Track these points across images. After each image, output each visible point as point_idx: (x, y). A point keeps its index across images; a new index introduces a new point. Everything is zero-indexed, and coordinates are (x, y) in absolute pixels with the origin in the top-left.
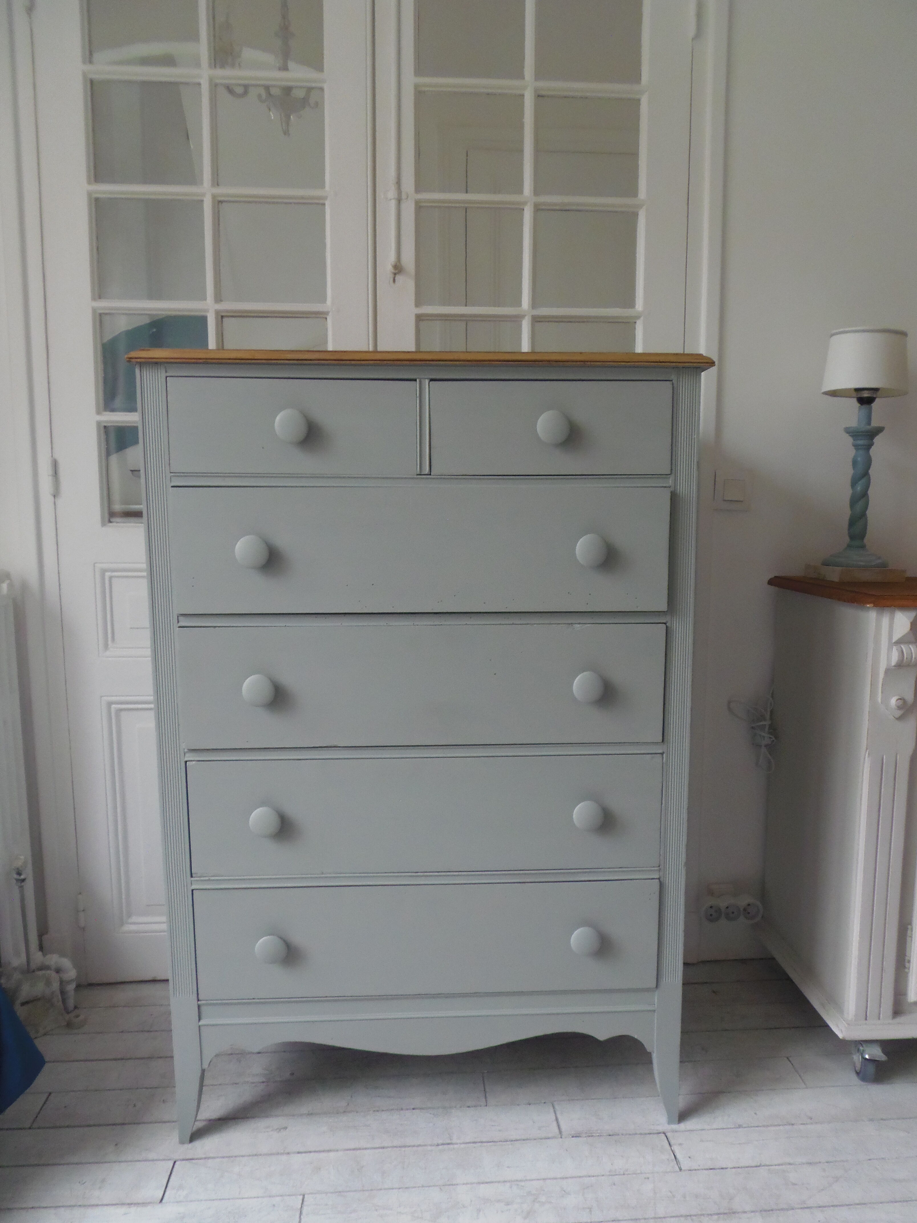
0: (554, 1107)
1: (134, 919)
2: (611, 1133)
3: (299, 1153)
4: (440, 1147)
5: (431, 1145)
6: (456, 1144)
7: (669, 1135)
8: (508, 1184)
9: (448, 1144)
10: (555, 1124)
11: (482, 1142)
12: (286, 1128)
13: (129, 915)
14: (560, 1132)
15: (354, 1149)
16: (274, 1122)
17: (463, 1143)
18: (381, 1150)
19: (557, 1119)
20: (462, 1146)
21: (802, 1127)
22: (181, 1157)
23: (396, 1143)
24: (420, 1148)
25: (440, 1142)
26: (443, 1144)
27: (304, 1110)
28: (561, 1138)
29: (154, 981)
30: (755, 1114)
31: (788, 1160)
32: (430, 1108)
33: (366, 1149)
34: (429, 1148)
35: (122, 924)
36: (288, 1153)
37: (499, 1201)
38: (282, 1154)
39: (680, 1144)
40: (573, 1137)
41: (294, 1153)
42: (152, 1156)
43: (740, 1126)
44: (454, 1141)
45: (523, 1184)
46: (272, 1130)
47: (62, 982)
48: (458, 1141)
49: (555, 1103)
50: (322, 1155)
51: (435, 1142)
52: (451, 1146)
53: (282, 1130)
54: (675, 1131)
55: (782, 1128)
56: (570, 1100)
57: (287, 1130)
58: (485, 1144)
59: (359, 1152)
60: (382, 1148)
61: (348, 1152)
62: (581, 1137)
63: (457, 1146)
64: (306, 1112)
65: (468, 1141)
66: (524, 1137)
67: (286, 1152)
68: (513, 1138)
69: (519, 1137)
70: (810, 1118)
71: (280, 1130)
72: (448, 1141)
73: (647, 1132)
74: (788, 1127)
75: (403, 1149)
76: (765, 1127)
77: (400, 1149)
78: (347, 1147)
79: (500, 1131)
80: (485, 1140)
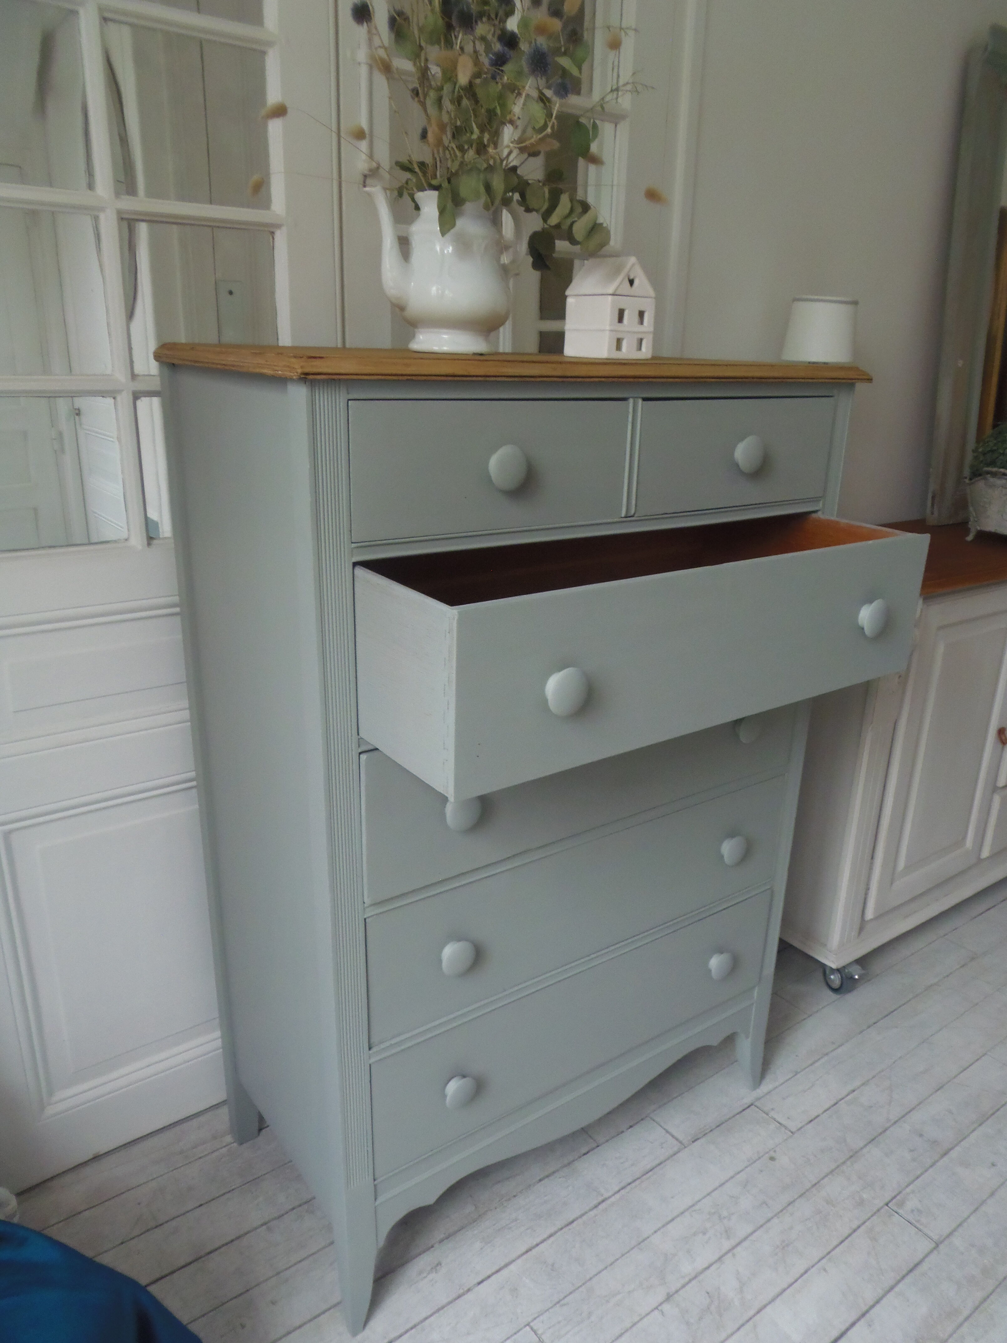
0: (652, 1120)
2: (718, 1124)
3: (479, 1283)
4: (600, 1207)
5: (591, 1210)
6: (610, 1197)
7: (757, 1104)
8: (687, 1214)
9: (603, 1201)
10: (669, 1136)
11: (630, 1184)
12: (439, 1264)
14: (681, 1142)
15: (527, 1252)
16: (423, 1262)
17: (615, 1193)
18: (552, 1239)
19: (667, 1132)
20: (618, 1196)
23: (559, 1224)
24: (585, 1218)
25: (595, 1202)
26: (599, 1204)
27: (439, 1234)
28: (685, 1147)
29: (97, 1158)
30: (797, 1056)
31: (850, 1088)
32: (554, 1172)
33: (537, 1245)
34: (592, 1213)
36: (469, 1290)
37: (695, 1234)
38: (463, 1294)
39: (773, 1109)
40: (693, 1142)
41: (474, 1286)
43: (796, 1073)
44: (606, 1195)
45: (697, 1207)
46: (429, 1274)
48: (610, 1194)
49: (651, 1115)
50: (504, 1272)
51: (592, 1205)
52: (609, 1202)
53: (438, 1268)
54: (759, 1099)
55: (823, 1060)
56: (660, 1107)
57: (443, 1265)
58: (633, 1185)
59: (534, 1252)
60: (551, 1236)
61: (525, 1256)
62: (698, 1139)
63: (613, 1199)
64: (442, 1236)
65: (617, 1189)
66: (657, 1162)
67: (466, 1289)
68: (649, 1167)
69: (654, 1164)
70: (833, 1043)
71: (436, 1270)
72: (600, 1199)
73: (741, 1109)
74: (826, 1058)
75: (570, 1227)
76: (811, 1065)
77: (568, 1228)
78: (519, 1253)
79: (632, 1165)
80: (630, 1181)
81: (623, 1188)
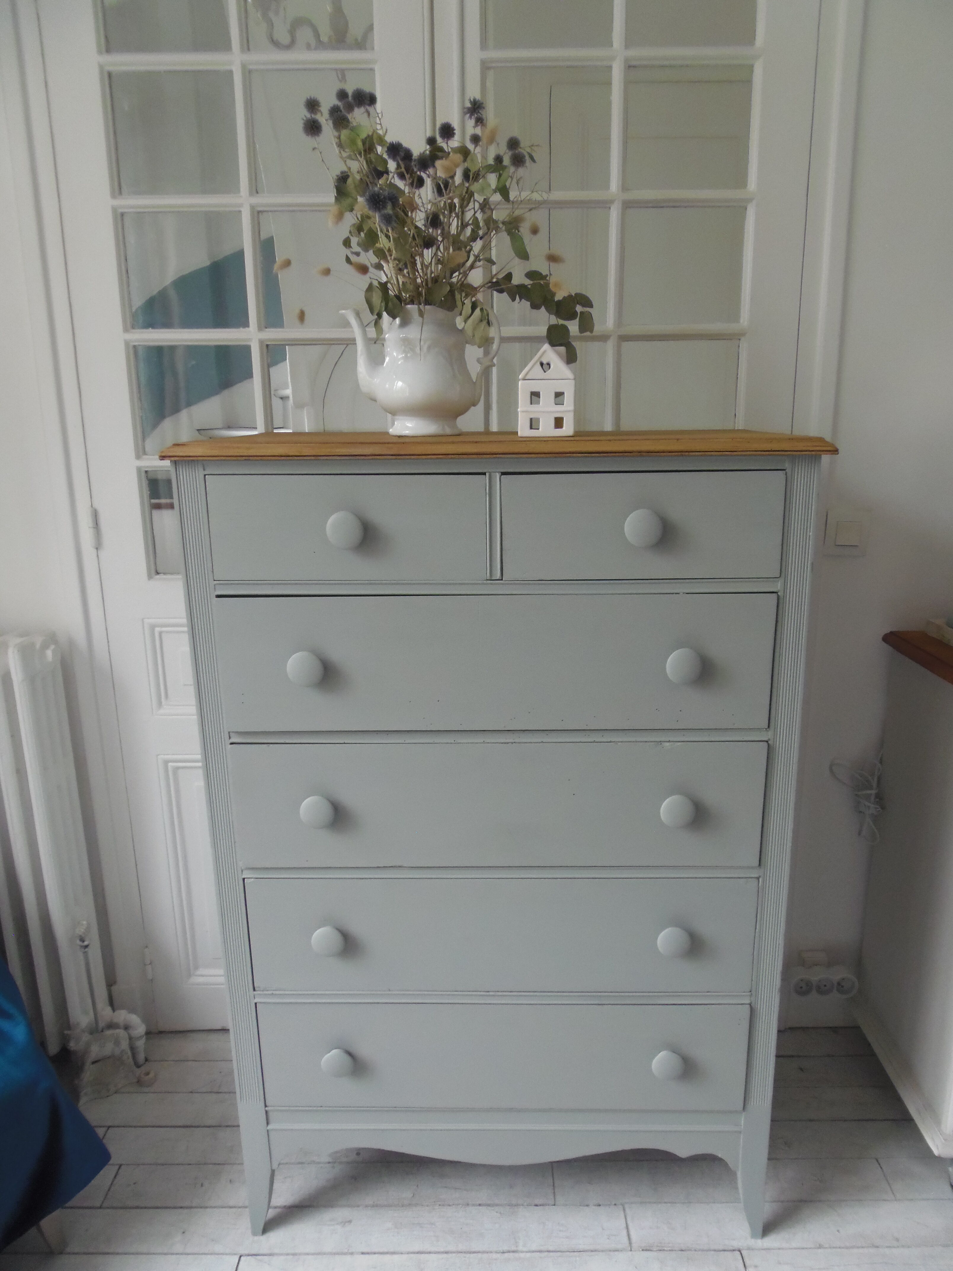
0: (624, 1210)
1: (201, 971)
2: (683, 1248)
3: (363, 1253)
4: (506, 1255)
5: (496, 1252)
6: (522, 1252)
7: (744, 1252)
9: (513, 1252)
10: (624, 1233)
11: (549, 1251)
12: (350, 1222)
13: (196, 968)
14: (630, 1243)
15: (418, 1253)
16: (339, 1213)
17: (529, 1252)
18: (445, 1256)
19: (627, 1227)
20: (528, 1255)
21: (887, 1251)
22: (247, 1252)
23: (461, 1247)
24: (485, 1256)
25: (506, 1248)
26: (509, 1252)
27: (369, 1200)
28: (631, 1250)
30: (838, 1231)
32: (497, 1205)
34: (494, 1256)
35: (189, 975)
36: (352, 1254)
38: (345, 1254)
39: (756, 1267)
40: (643, 1250)
41: (358, 1253)
42: (218, 1248)
43: (820, 1247)
44: (520, 1248)
46: (337, 1224)
47: (130, 1038)
48: (525, 1249)
49: (626, 1206)
50: (387, 1258)
51: (501, 1249)
52: (516, 1255)
53: (347, 1224)
54: (749, 1249)
55: (866, 1251)
56: (641, 1203)
57: (352, 1224)
58: (552, 1254)
59: (423, 1256)
60: (446, 1253)
61: (412, 1255)
62: (651, 1251)
63: (522, 1255)
64: (371, 1203)
65: (534, 1248)
66: (592, 1248)
67: (350, 1251)
68: (581, 1247)
69: (587, 1248)
70: (897, 1240)
71: (344, 1224)
72: (513, 1248)
73: (721, 1248)
74: (872, 1250)
75: (468, 1255)
76: (847, 1248)
77: (465, 1255)
78: (411, 1250)
79: (567, 1237)
80: (551, 1248)
81: (540, 1251)
